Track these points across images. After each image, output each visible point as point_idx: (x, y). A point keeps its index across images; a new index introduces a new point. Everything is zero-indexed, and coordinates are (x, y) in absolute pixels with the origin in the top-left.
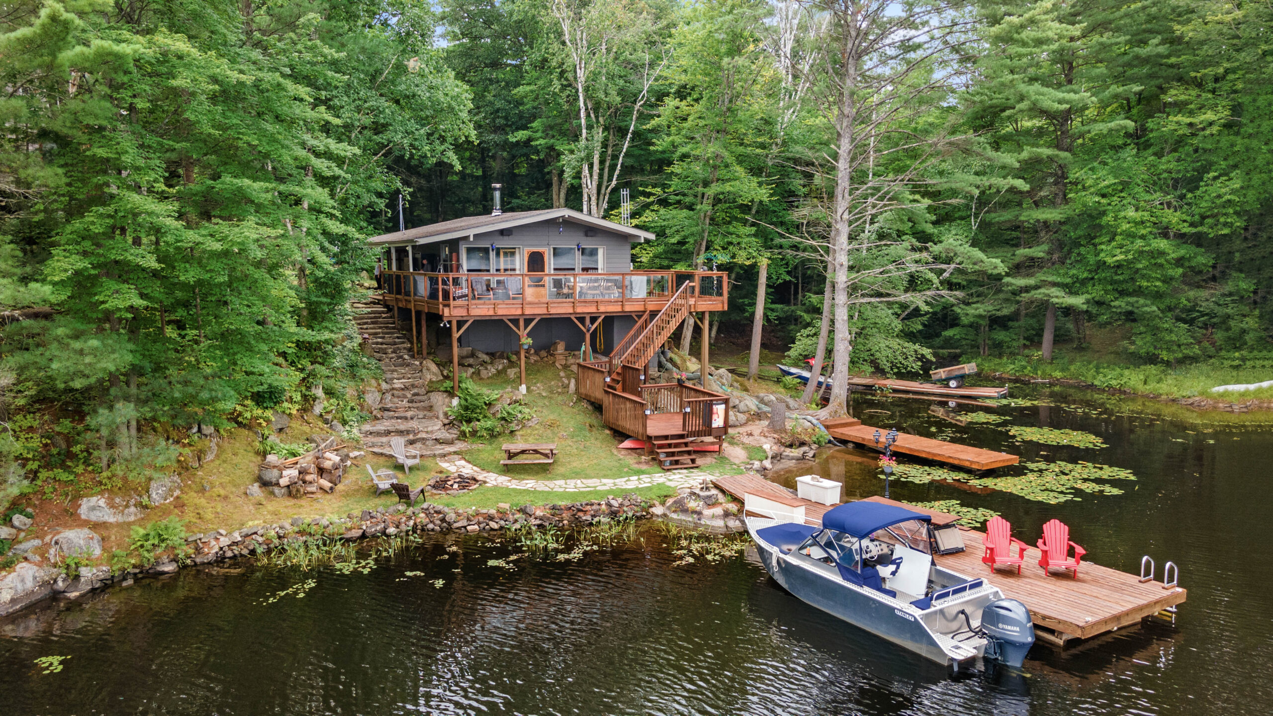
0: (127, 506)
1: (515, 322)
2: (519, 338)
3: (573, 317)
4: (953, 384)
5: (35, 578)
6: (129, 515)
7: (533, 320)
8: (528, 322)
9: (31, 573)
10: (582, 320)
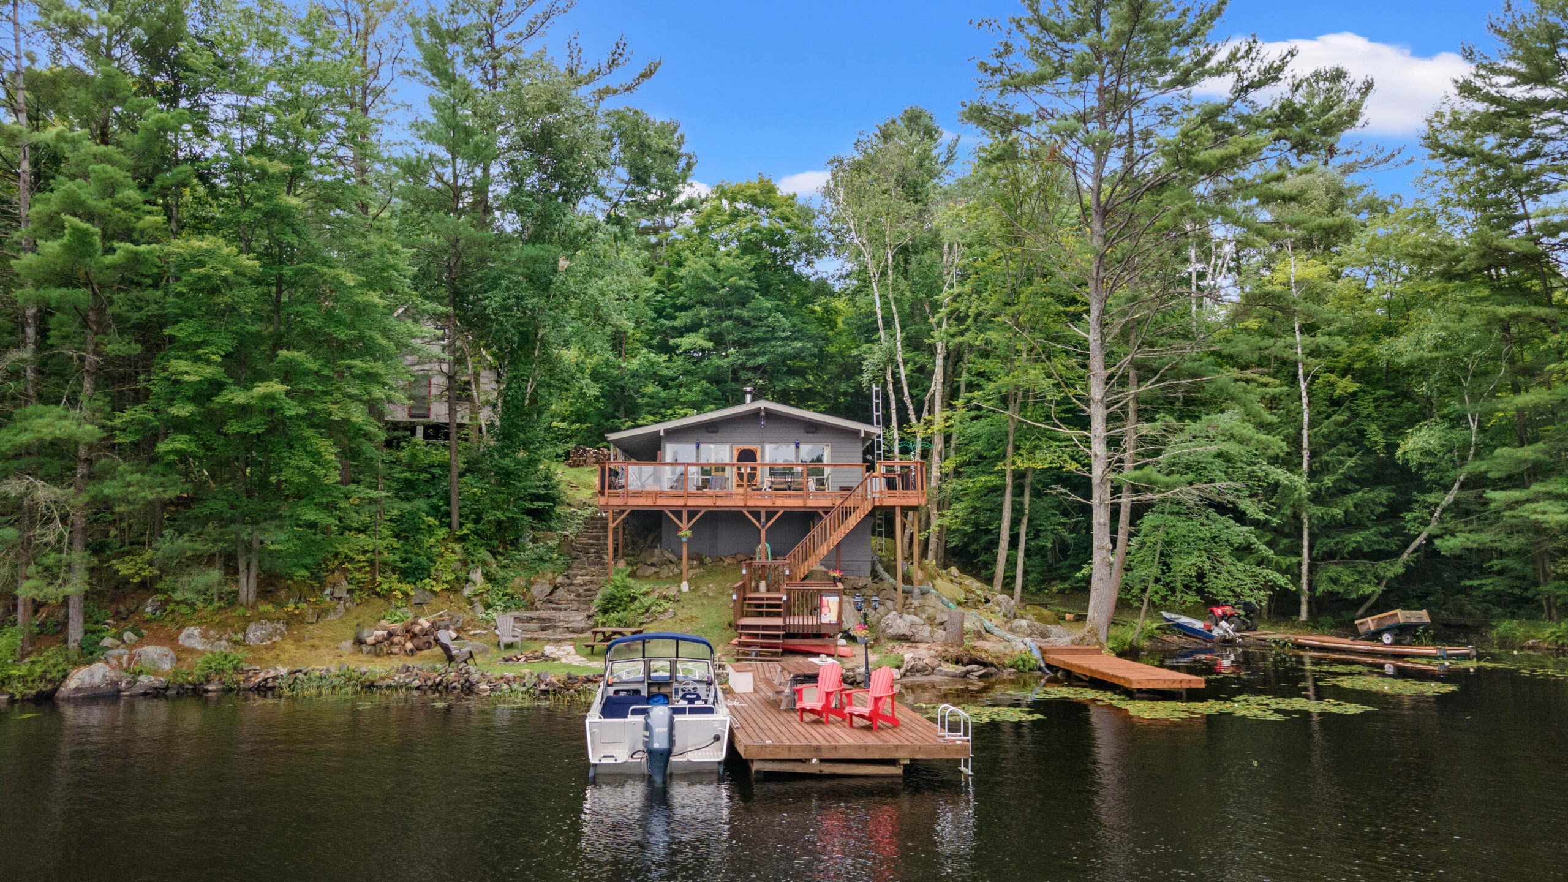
0: (219, 639)
1: (678, 514)
2: (678, 529)
3: (745, 511)
4: (1387, 638)
5: (104, 676)
6: (219, 646)
7: (697, 512)
8: (692, 514)
9: (102, 671)
10: (757, 515)
